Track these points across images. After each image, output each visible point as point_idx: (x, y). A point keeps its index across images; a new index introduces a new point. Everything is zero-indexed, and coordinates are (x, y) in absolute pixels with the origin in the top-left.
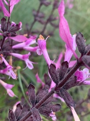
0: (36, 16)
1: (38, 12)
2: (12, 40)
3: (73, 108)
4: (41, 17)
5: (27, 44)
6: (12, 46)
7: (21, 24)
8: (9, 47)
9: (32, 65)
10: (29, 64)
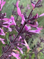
0: (13, 12)
1: (14, 11)
2: (3, 20)
3: (24, 39)
4: (15, 13)
5: (9, 22)
6: (3, 23)
7: (6, 14)
8: (2, 24)
9: (11, 30)
10: (10, 29)
